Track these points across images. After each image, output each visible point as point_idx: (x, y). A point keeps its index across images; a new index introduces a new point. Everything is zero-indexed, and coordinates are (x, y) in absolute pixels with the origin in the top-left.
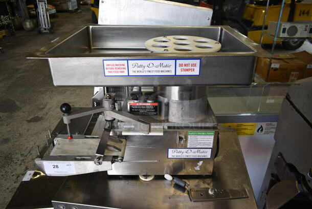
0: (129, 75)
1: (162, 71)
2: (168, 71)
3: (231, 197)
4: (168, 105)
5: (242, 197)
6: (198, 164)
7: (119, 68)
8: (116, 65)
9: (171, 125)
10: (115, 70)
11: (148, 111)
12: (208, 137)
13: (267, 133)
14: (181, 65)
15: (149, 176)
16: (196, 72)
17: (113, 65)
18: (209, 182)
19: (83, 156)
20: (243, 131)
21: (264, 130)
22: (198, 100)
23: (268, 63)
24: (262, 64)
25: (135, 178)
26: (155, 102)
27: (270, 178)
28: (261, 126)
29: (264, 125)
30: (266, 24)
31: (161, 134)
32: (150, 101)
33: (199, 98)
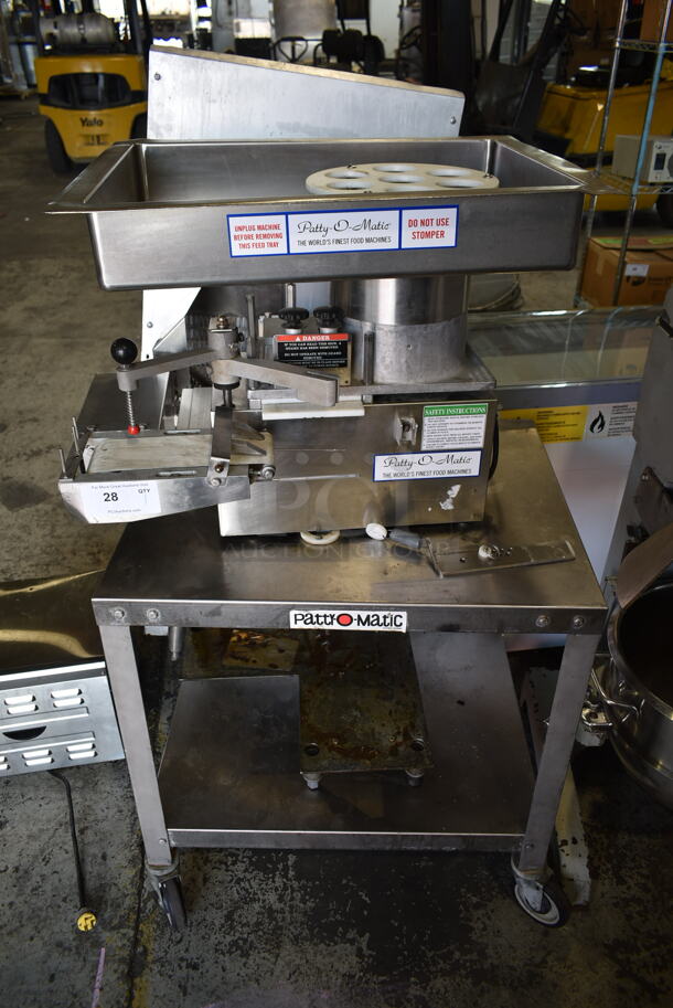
0: (289, 253)
1: (368, 240)
2: (383, 240)
3: (532, 561)
4: (371, 338)
5: (559, 558)
6: (449, 493)
7: (265, 236)
8: (259, 227)
9: (381, 391)
10: (256, 241)
11: (324, 357)
12: (471, 419)
13: (615, 433)
14: (413, 223)
15: (326, 533)
16: (449, 239)
17: (252, 228)
18: (477, 536)
19: (175, 469)
20: (552, 430)
21: (607, 426)
22: (444, 323)
23: (615, 262)
24: (599, 270)
25: (292, 539)
26: (340, 331)
27: (625, 538)
28: (600, 415)
29: (607, 410)
30: (607, 147)
31: (360, 413)
32: (327, 330)
33: (447, 317)
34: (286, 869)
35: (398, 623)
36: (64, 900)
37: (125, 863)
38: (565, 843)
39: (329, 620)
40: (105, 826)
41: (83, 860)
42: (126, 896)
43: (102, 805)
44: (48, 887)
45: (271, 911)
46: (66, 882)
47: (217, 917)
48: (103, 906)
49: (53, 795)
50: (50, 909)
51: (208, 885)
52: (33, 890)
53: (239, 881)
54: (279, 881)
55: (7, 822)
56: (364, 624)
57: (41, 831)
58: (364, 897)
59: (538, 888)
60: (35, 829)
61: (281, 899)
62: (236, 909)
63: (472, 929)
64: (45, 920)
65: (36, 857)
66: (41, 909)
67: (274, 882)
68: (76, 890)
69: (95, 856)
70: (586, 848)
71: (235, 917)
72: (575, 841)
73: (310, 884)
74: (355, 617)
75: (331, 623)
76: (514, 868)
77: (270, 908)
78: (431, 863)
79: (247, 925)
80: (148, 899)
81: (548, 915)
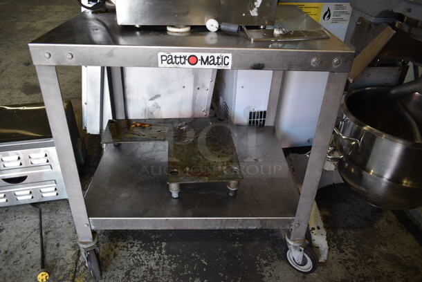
13: (335, 21)
21: (332, 17)
29: (332, 7)
34: (161, 249)
35: (226, 63)
36: (32, 267)
37: (70, 248)
38: (313, 229)
39: (183, 60)
40: (60, 230)
41: (46, 247)
42: (68, 264)
43: (59, 220)
44: (23, 261)
45: (151, 270)
46: (34, 258)
47: (121, 274)
48: (55, 270)
49: (32, 216)
50: (23, 272)
51: (116, 258)
52: (15, 262)
53: (134, 256)
54: (156, 255)
55: (4, 229)
56: (205, 64)
57: (23, 233)
58: (204, 262)
59: (301, 250)
60: (20, 232)
61: (157, 264)
62: (132, 269)
63: (264, 276)
64: (19, 278)
65: (18, 246)
66: (18, 272)
67: (154, 255)
68: (40, 262)
69: (52, 245)
70: (325, 231)
71: (131, 273)
72: (318, 228)
73: (174, 256)
74: (199, 58)
75: (184, 63)
76: (288, 240)
77: (151, 268)
78: (240, 245)
79: (138, 277)
80: (82, 265)
81: (306, 267)
